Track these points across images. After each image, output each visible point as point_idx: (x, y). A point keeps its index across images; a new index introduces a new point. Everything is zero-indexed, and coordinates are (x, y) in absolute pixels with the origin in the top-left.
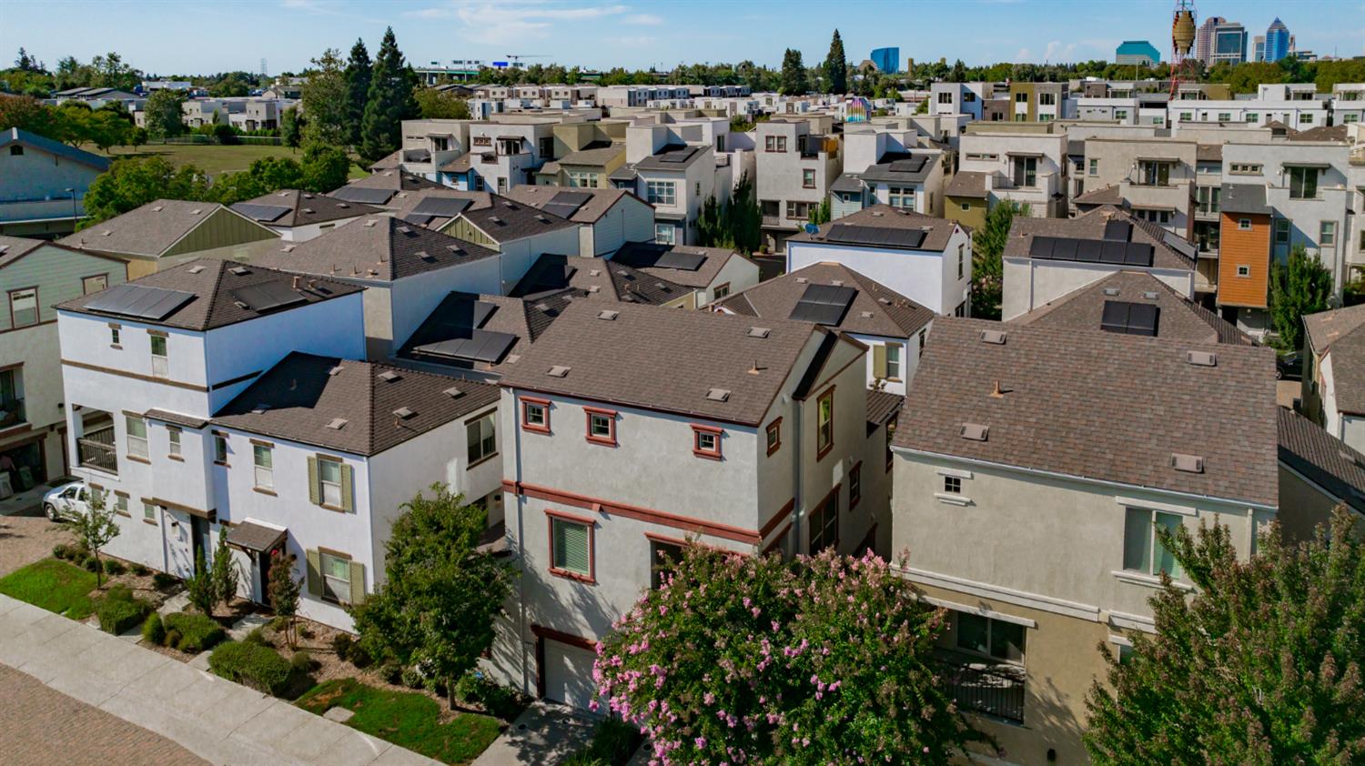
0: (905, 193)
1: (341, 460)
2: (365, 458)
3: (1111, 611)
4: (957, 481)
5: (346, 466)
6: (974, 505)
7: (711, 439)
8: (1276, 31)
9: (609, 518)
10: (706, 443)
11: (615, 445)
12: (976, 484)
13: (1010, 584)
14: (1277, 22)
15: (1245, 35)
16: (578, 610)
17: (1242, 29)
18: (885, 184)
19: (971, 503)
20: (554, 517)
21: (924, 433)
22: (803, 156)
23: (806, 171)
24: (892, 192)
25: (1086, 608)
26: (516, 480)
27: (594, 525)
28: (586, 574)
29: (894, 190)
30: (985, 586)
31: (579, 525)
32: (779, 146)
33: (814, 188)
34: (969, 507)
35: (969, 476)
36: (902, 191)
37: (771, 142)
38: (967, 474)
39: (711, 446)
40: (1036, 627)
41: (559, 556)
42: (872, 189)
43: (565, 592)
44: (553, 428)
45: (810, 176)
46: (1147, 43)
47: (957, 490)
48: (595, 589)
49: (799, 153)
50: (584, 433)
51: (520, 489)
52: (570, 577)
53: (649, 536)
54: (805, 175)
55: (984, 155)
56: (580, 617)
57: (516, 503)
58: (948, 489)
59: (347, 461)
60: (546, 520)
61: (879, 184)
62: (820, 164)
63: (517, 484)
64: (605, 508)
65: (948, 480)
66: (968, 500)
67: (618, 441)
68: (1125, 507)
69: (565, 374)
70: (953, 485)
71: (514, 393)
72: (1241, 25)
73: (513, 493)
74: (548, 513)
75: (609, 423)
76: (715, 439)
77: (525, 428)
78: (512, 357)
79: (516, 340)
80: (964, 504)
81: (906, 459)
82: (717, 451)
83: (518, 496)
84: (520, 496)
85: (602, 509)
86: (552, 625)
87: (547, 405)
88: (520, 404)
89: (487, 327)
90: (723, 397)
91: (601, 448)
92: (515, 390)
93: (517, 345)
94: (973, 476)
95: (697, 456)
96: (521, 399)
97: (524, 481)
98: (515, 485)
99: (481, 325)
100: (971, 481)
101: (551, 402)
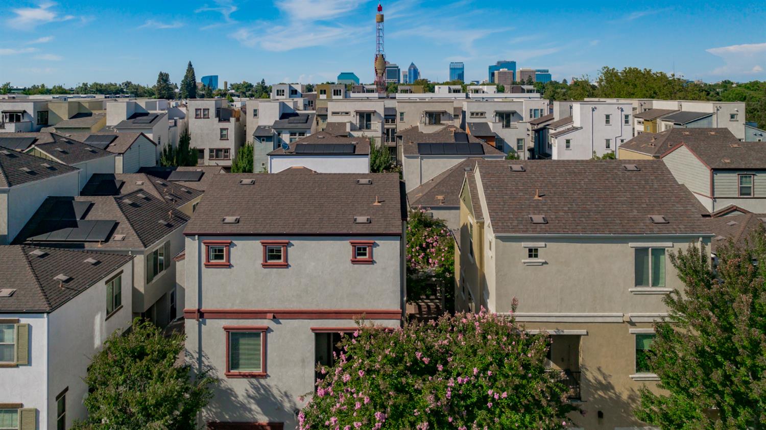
0: (299, 135)
1: (18, 321)
2: (45, 315)
3: (630, 314)
4: (536, 250)
5: (24, 326)
6: (548, 264)
7: (365, 249)
8: (412, 69)
9: (280, 323)
10: (361, 254)
11: (286, 266)
12: (547, 250)
13: (570, 311)
14: (412, 64)
15: (399, 70)
16: (252, 401)
17: (397, 67)
18: (287, 131)
19: (546, 263)
20: (231, 331)
21: (509, 224)
22: (220, 121)
23: (222, 130)
24: (291, 135)
25: (616, 315)
26: (197, 308)
27: (267, 330)
28: (260, 371)
29: (293, 134)
30: (556, 314)
31: (254, 333)
32: (204, 115)
33: (228, 139)
34: (544, 265)
35: (544, 246)
36: (297, 135)
37: (199, 113)
38: (542, 244)
39: (365, 254)
40: (588, 334)
41: (233, 362)
42: (279, 134)
43: (241, 388)
44: (232, 262)
45: (225, 132)
46: (352, 73)
47: (536, 256)
48: (268, 379)
49: (218, 119)
50: (261, 261)
51: (201, 315)
52: (244, 376)
53: (313, 330)
54: (221, 132)
55: (342, 113)
56: (254, 407)
57: (197, 326)
58: (530, 256)
59: (24, 321)
60: (223, 336)
61: (283, 131)
62: (231, 125)
63: (199, 311)
64: (277, 316)
65: (530, 250)
66: (544, 261)
67: (290, 263)
68: (634, 249)
69: (238, 221)
70: (533, 253)
71: (198, 239)
72: (397, 65)
73: (194, 318)
74: (225, 329)
75: (281, 251)
76: (367, 249)
77: (207, 266)
78: (118, 236)
79: (117, 224)
80: (541, 264)
81: (503, 242)
82: (369, 258)
83: (198, 320)
84: (201, 320)
85: (274, 317)
86: (227, 417)
87: (228, 245)
88: (203, 247)
89: (88, 217)
90: (367, 221)
91: (275, 270)
92: (197, 237)
93: (119, 227)
94: (546, 245)
95: (354, 264)
96: (204, 243)
97: (205, 308)
98: (197, 312)
99: (83, 217)
100: (545, 248)
101: (231, 242)
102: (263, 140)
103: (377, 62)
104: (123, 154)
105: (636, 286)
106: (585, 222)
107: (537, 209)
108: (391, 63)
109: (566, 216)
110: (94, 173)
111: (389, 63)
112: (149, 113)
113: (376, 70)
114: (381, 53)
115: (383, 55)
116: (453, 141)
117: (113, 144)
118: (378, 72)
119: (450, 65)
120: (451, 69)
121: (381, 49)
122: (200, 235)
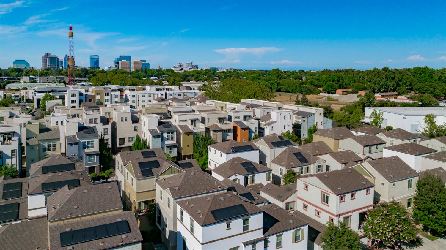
0: (171, 133)
15: (58, 59)
17: (57, 57)
18: (166, 132)
22: (103, 124)
23: (104, 129)
24: (168, 134)
29: (168, 133)
32: (95, 122)
33: (108, 134)
36: (170, 133)
37: (91, 121)
42: (162, 134)
45: (106, 130)
46: (25, 60)
49: (102, 124)
53: (359, 213)
54: (104, 130)
61: (164, 132)
62: (109, 127)
69: (342, 189)
82: (369, 193)
87: (345, 196)
95: (366, 195)
102: (156, 137)
103: (70, 61)
108: (52, 55)
115: (73, 57)
118: (70, 67)
119: (90, 56)
120: (90, 59)
121: (72, 53)
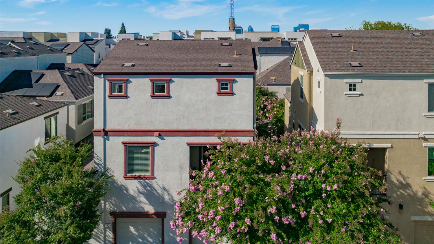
3: (424, 133)
4: (355, 85)
6: (363, 95)
7: (227, 84)
8: (250, 29)
9: (164, 139)
10: (224, 87)
11: (169, 97)
12: (363, 85)
14: (250, 26)
15: (242, 29)
19: (362, 95)
20: (128, 146)
21: (334, 67)
25: (413, 133)
26: (103, 128)
27: (154, 144)
28: (149, 174)
30: (369, 132)
31: (144, 146)
34: (361, 96)
35: (361, 82)
38: (360, 81)
39: (227, 88)
40: (392, 148)
43: (134, 187)
44: (128, 94)
47: (355, 90)
50: (149, 92)
51: (106, 133)
52: (137, 178)
53: (188, 144)
55: (210, 39)
56: (143, 199)
57: (103, 141)
58: (350, 90)
60: (122, 147)
63: (104, 130)
64: (162, 134)
65: (350, 85)
66: (360, 93)
67: (171, 95)
68: (428, 84)
69: (133, 66)
70: (352, 87)
71: (104, 77)
72: (241, 27)
73: (101, 136)
74: (123, 143)
75: (165, 85)
76: (229, 84)
77: (110, 97)
78: (58, 93)
79: (58, 86)
80: (358, 95)
81: (330, 79)
82: (230, 91)
83: (103, 137)
84: (105, 137)
85: (160, 135)
86: (124, 209)
87: (126, 81)
88: (107, 83)
89: (40, 82)
90: (229, 65)
91: (160, 100)
92: (102, 75)
93: (60, 88)
94: (362, 81)
95: (219, 95)
96: (108, 80)
97: (108, 128)
98: (102, 131)
99: (37, 82)
100: (362, 84)
101: (128, 79)
103: (230, 23)
104: (72, 54)
105: (428, 112)
106: (389, 65)
107: (353, 58)
108: (238, 25)
109: (375, 62)
110: (51, 63)
111: (237, 25)
112: (93, 39)
113: (229, 27)
114: (233, 17)
115: (233, 19)
116: (280, 46)
117: (66, 49)
118: (231, 28)
119: (272, 27)
120: (272, 29)
121: (233, 15)
122: (105, 74)
